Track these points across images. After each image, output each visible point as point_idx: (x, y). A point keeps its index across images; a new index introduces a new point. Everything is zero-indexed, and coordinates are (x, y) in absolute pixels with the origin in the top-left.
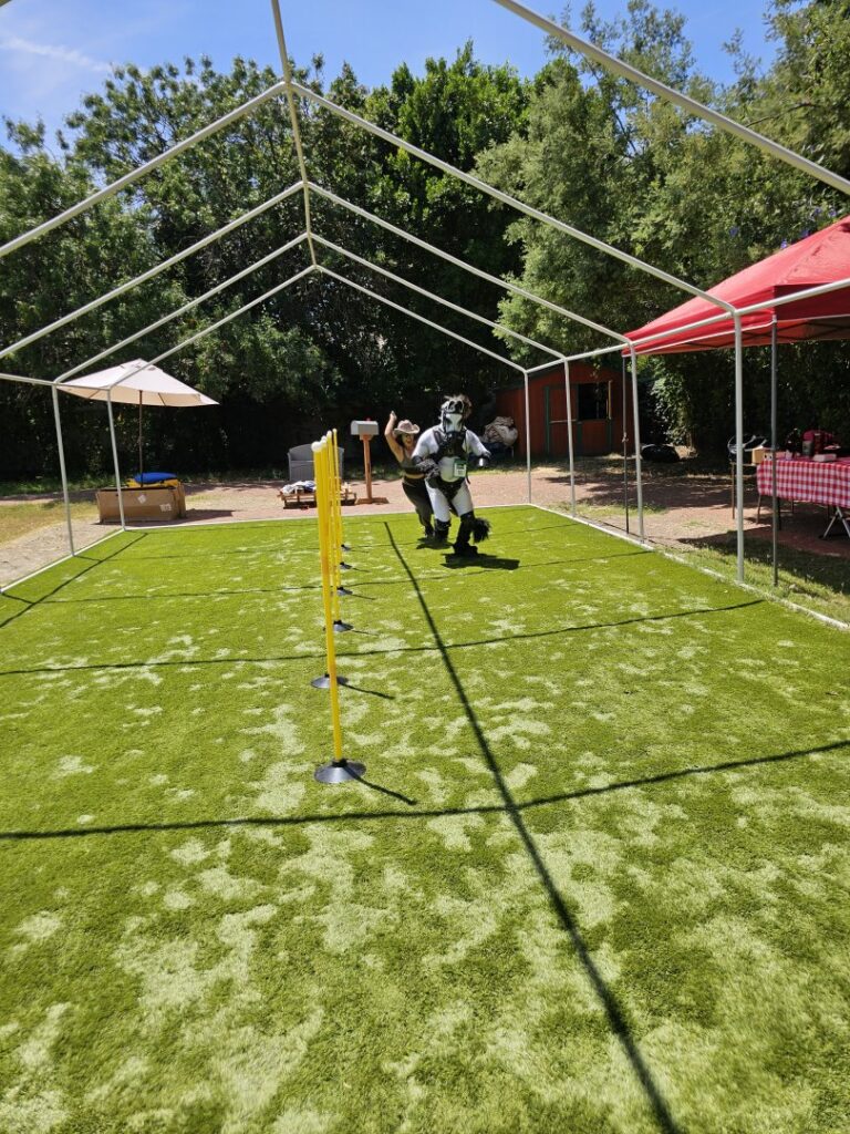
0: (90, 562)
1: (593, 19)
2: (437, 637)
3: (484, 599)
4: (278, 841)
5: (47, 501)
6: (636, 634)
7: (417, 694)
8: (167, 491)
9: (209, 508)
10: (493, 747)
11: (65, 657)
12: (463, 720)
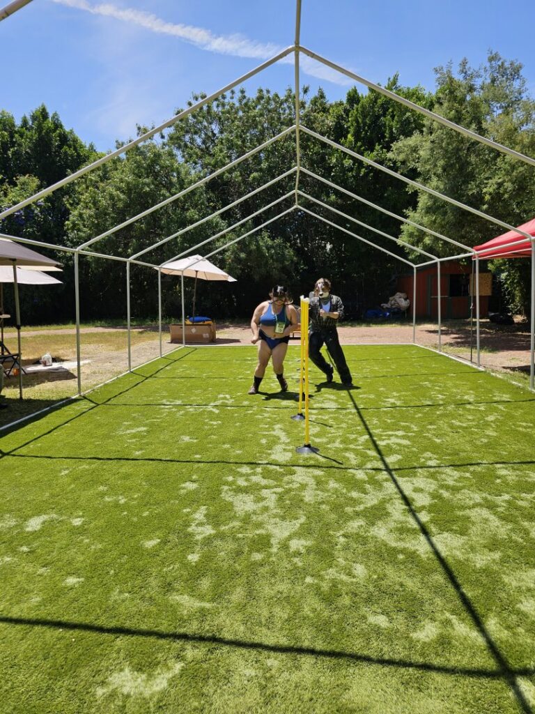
0: (171, 361)
1: (466, 67)
2: (354, 403)
3: (382, 389)
4: (282, 470)
5: (140, 330)
6: (465, 409)
7: (344, 425)
8: (207, 327)
9: (227, 338)
10: (381, 448)
11: (171, 400)
12: (367, 437)
